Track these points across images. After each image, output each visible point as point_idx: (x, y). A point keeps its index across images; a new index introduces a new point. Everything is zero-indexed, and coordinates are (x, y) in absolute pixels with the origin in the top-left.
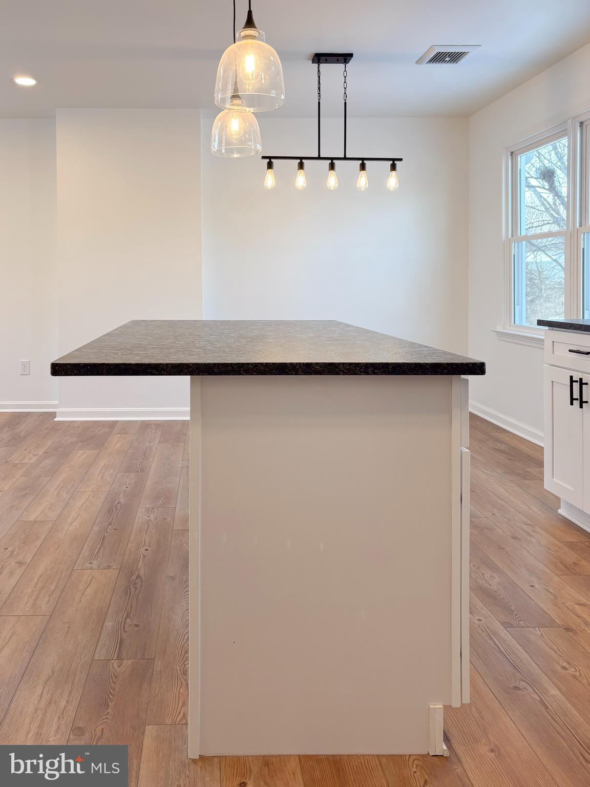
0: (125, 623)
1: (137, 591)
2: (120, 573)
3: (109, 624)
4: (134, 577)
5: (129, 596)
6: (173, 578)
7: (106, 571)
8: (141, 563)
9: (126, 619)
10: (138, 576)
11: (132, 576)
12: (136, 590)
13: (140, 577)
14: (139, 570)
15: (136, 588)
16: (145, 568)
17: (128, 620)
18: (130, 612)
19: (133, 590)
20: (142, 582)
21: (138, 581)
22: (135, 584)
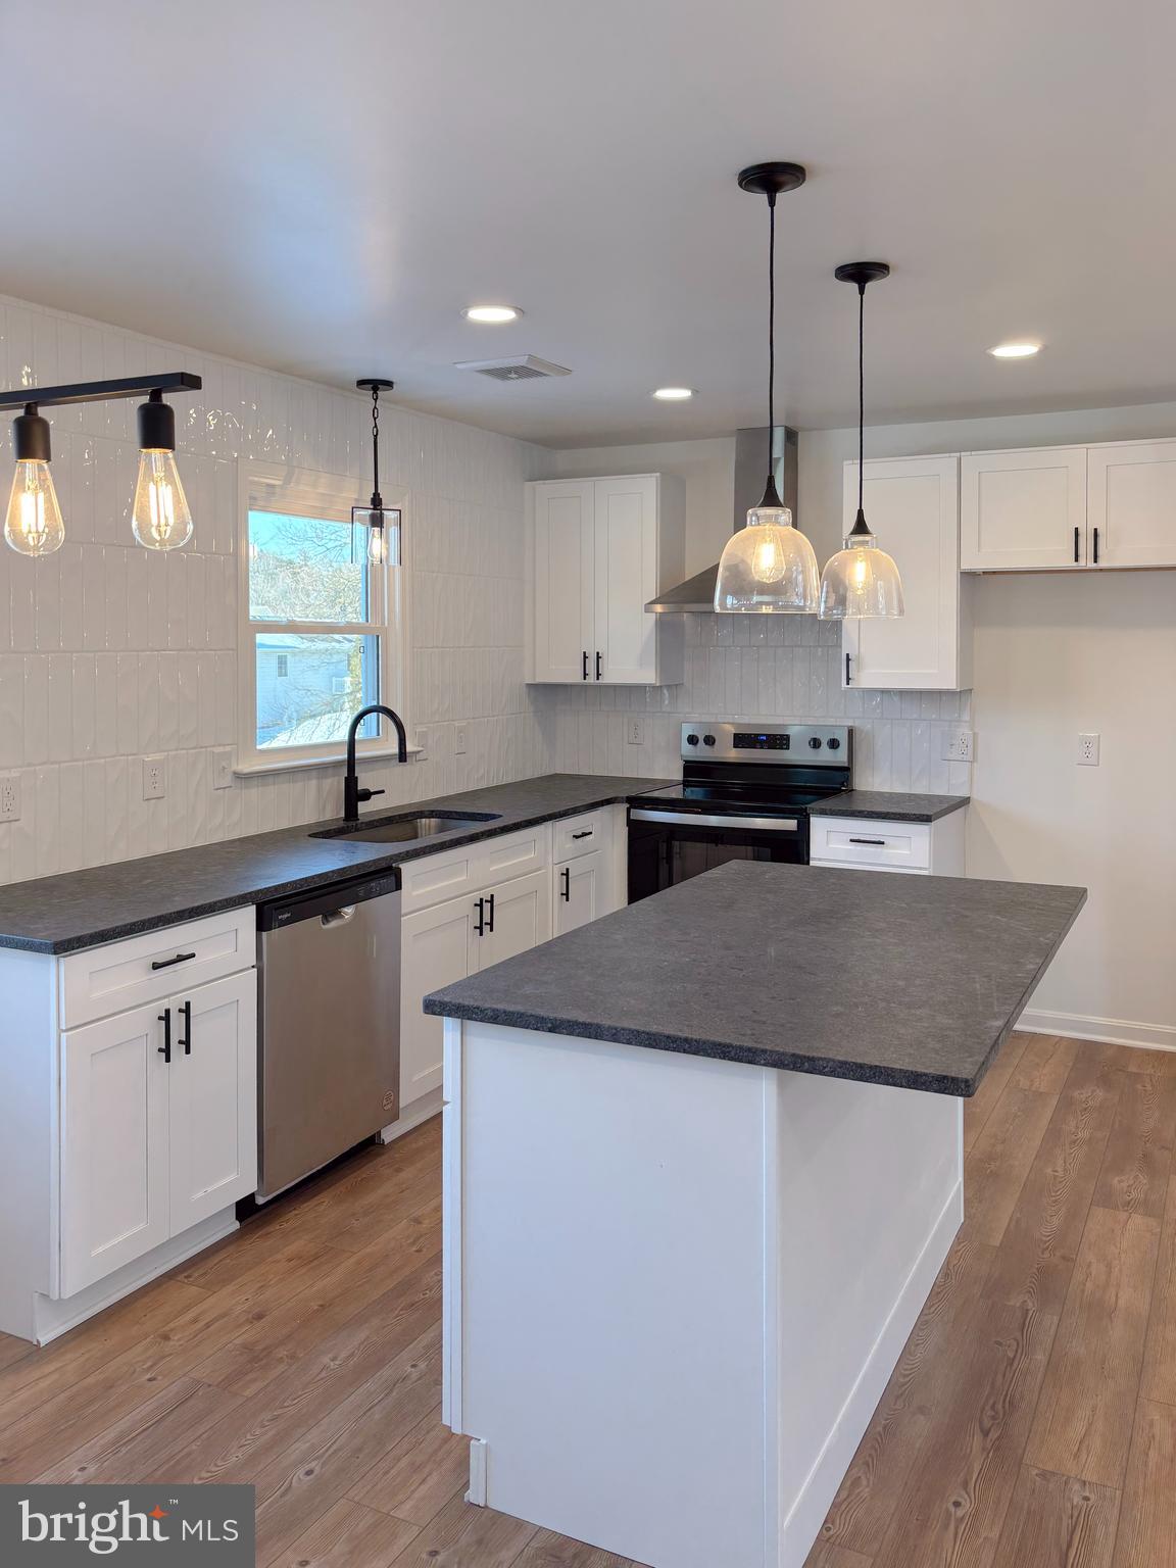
0: (1017, 1351)
1: (991, 1402)
2: (1020, 1451)
3: (1040, 1357)
4: (994, 1435)
5: (1006, 1395)
6: (921, 1410)
7: (1050, 1467)
8: (977, 1468)
9: (1015, 1356)
10: (986, 1433)
11: (999, 1437)
12: (994, 1404)
13: (982, 1431)
14: (984, 1449)
15: (993, 1407)
16: (968, 1450)
17: (1011, 1355)
18: (1006, 1367)
19: (999, 1406)
20: (981, 1423)
21: (987, 1423)
22: (993, 1418)
